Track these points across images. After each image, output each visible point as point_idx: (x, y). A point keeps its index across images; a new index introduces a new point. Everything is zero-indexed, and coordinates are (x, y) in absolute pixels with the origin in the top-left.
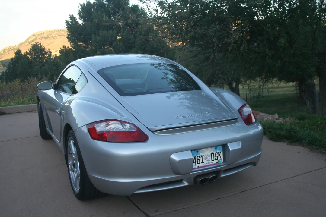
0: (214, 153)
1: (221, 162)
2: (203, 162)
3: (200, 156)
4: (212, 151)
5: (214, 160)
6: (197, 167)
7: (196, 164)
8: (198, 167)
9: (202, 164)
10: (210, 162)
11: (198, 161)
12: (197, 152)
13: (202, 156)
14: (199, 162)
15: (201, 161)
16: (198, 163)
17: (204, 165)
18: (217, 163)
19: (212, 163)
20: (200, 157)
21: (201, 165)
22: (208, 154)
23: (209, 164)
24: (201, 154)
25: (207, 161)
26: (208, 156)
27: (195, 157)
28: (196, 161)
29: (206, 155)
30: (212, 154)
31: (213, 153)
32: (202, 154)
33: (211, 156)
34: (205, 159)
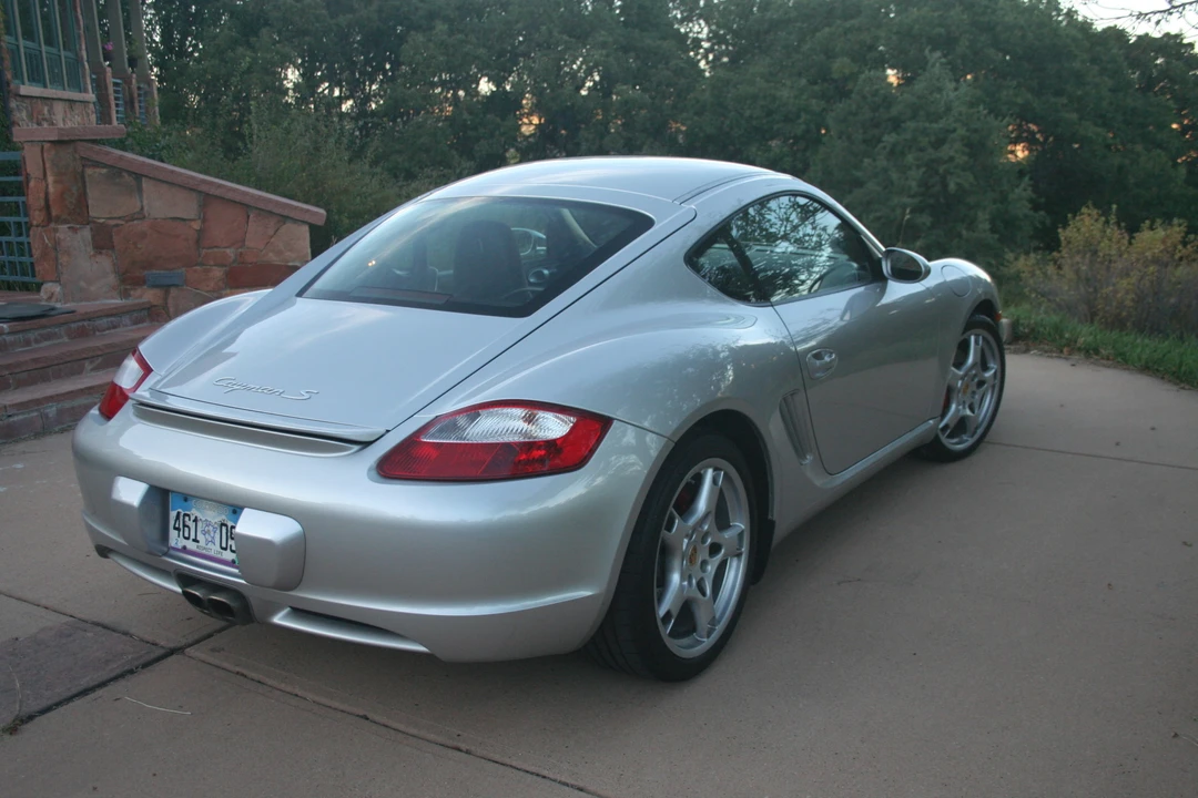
0: (230, 524)
2: (198, 542)
3: (193, 518)
4: (224, 517)
5: (225, 549)
6: (180, 546)
7: (179, 536)
8: (184, 548)
9: (196, 544)
10: (214, 550)
11: (186, 529)
12: (186, 500)
13: (196, 520)
14: (186, 535)
15: (193, 536)
16: (185, 538)
17: (198, 550)
18: (233, 562)
19: (219, 556)
20: (191, 519)
21: (191, 545)
22: (213, 522)
23: (212, 553)
24: (194, 513)
25: (207, 542)
26: (211, 528)
27: (179, 513)
28: (181, 527)
29: (208, 524)
30: (223, 524)
31: (226, 525)
32: (200, 516)
33: (218, 531)
34: (204, 533)
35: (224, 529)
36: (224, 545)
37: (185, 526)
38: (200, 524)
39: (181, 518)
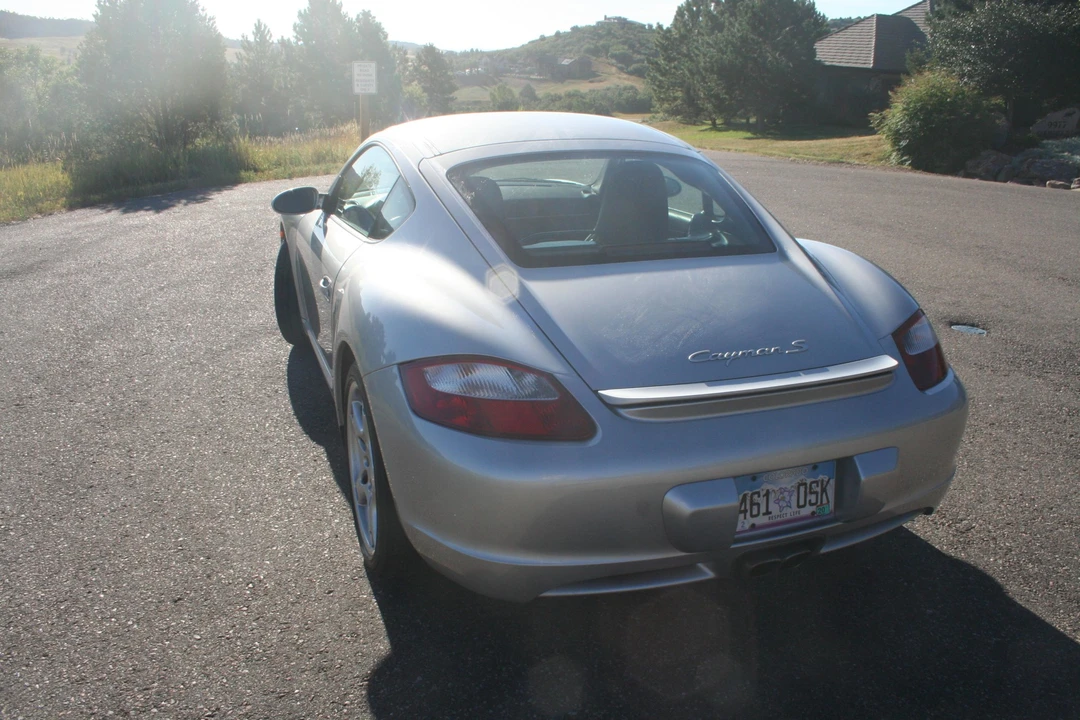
0: (808, 481)
1: (827, 511)
4: (803, 477)
5: (804, 506)
6: (747, 526)
7: (745, 518)
8: (753, 526)
9: (767, 517)
10: (790, 513)
11: (755, 508)
12: (753, 478)
13: (767, 494)
14: (755, 512)
15: (763, 509)
16: (752, 516)
17: (771, 521)
18: (813, 513)
19: (797, 515)
20: (762, 494)
21: (762, 520)
22: (789, 487)
23: (789, 517)
24: (765, 487)
25: (781, 508)
26: (786, 494)
27: (745, 496)
28: (748, 507)
29: (782, 490)
30: (800, 485)
31: (805, 484)
32: (770, 487)
33: (795, 494)
34: (777, 501)
35: (802, 489)
36: (802, 503)
37: (752, 504)
38: (772, 497)
39: (748, 498)
